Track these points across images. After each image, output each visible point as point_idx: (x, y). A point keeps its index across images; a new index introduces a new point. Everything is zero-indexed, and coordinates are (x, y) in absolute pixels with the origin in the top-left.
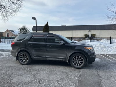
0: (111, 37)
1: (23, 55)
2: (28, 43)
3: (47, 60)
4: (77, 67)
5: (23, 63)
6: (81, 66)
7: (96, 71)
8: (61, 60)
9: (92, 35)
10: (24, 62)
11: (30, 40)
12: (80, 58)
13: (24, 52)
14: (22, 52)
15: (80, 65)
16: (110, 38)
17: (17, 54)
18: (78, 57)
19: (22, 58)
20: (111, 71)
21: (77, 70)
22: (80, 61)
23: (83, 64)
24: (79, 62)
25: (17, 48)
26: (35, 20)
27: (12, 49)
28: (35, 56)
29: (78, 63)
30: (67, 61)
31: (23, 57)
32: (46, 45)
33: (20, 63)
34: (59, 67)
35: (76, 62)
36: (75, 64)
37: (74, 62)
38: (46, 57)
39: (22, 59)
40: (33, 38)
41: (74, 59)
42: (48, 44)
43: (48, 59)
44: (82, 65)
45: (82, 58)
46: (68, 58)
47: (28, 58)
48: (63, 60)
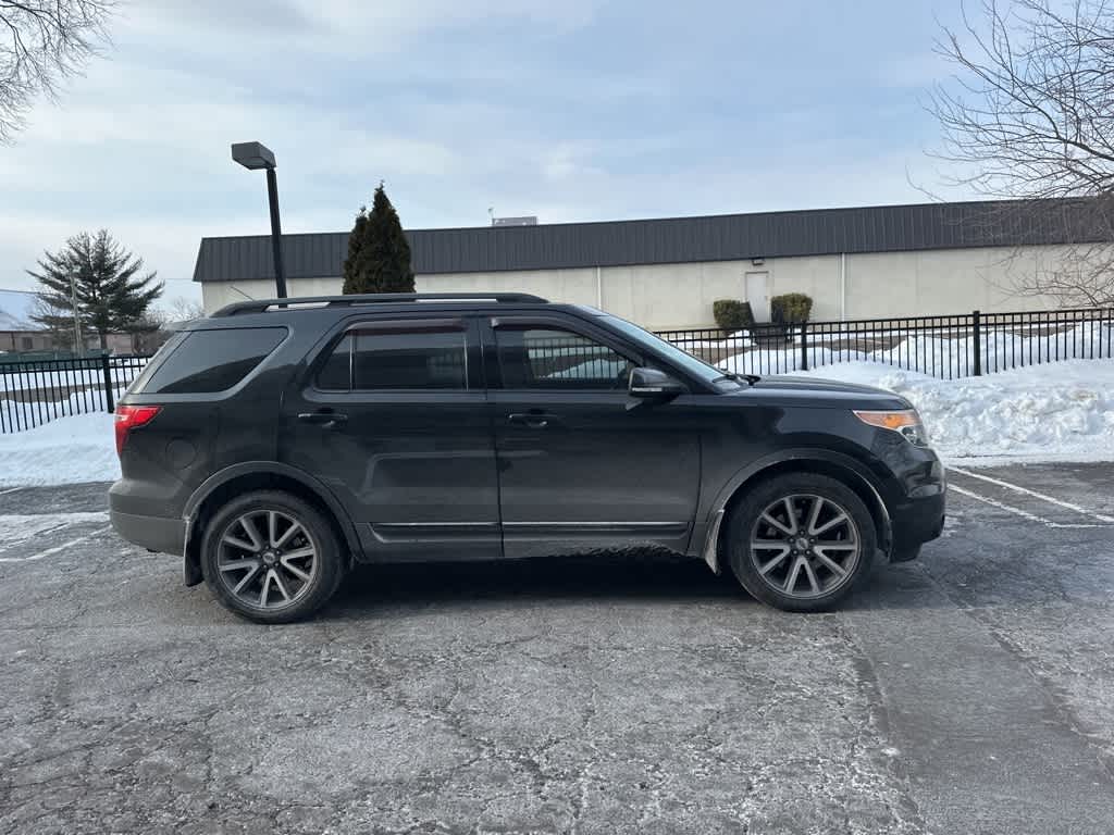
0: (976, 315)
1: (261, 524)
2: (308, 405)
3: (510, 554)
4: (805, 595)
5: (261, 604)
6: (834, 584)
7: (970, 614)
8: (642, 550)
9: (778, 305)
10: (274, 596)
11: (324, 368)
12: (827, 513)
13: (265, 496)
14: (247, 499)
15: (823, 573)
16: (976, 325)
17: (187, 520)
18: (804, 506)
19: (250, 555)
20: (1090, 605)
21: (804, 622)
22: (823, 538)
23: (851, 562)
24: (818, 550)
25: (189, 459)
26: (264, 172)
27: (129, 470)
28: (385, 531)
29: (802, 561)
30: (704, 548)
31: (256, 547)
32: (493, 412)
33: (231, 605)
34: (631, 608)
35: (787, 549)
36: (780, 573)
37: (764, 556)
38: (501, 531)
39: (254, 566)
40: (347, 347)
41: (763, 532)
42: (512, 407)
43: (518, 547)
44: (843, 574)
45: (844, 516)
46: (711, 518)
47: (312, 552)
48: (663, 542)
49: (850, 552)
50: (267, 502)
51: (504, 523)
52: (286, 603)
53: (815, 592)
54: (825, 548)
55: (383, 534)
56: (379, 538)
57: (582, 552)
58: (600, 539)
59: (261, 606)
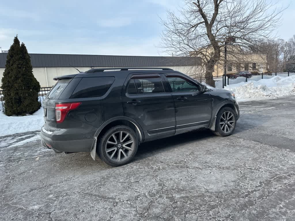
1: (118, 135)
2: (129, 99)
3: (177, 134)
4: (227, 132)
5: (119, 159)
6: (232, 129)
8: (201, 128)
10: (122, 157)
12: (230, 115)
14: (115, 128)
15: (230, 127)
17: (96, 138)
19: (115, 146)
22: (229, 120)
23: (234, 124)
29: (226, 126)
31: (116, 143)
35: (224, 123)
38: (176, 128)
39: (116, 149)
40: (133, 82)
43: (179, 131)
44: (232, 126)
45: (232, 115)
46: (214, 119)
47: (133, 141)
48: (205, 126)
49: (233, 122)
50: (120, 129)
51: (177, 126)
52: (126, 158)
53: (229, 132)
54: (230, 122)
55: (150, 133)
56: (149, 135)
57: (190, 131)
58: (194, 127)
59: (119, 161)
